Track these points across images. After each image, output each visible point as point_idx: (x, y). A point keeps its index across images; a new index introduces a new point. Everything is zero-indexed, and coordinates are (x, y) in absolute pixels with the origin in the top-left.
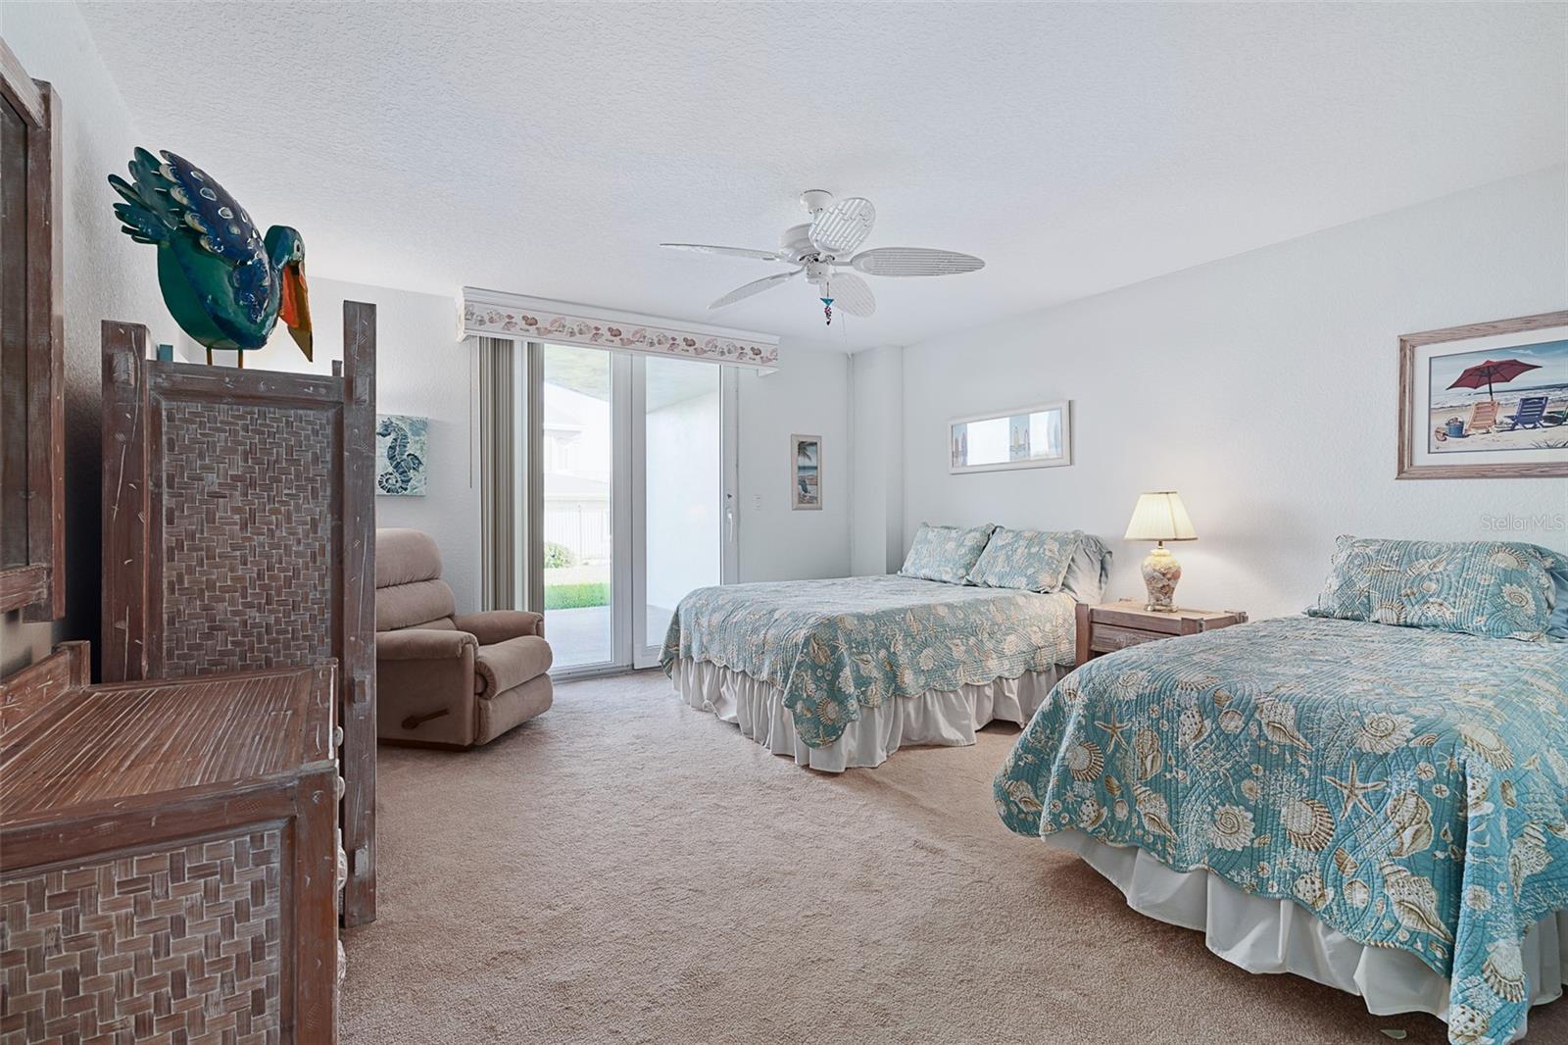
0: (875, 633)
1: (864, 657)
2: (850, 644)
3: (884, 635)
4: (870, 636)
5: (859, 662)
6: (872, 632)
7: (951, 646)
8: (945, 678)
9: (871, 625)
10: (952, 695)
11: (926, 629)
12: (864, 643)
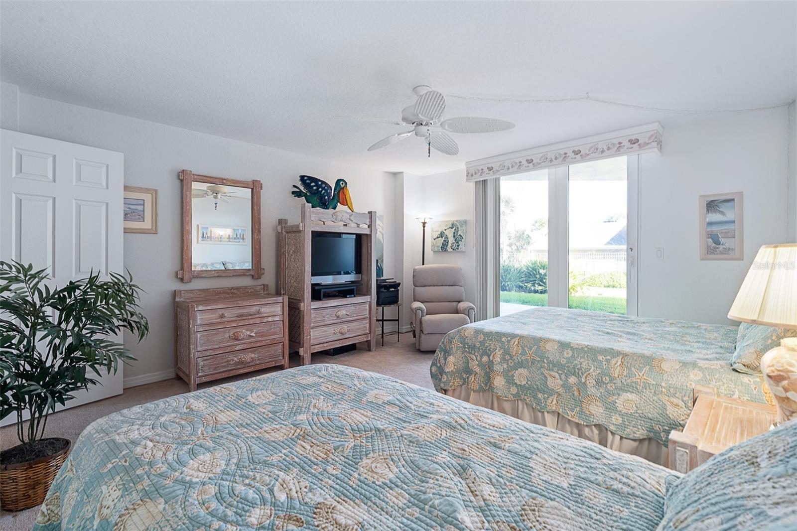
0: (482, 343)
1: (471, 356)
2: (465, 345)
3: (487, 347)
4: (478, 345)
5: (469, 358)
6: (480, 342)
7: (548, 376)
8: (535, 397)
9: (481, 337)
10: (540, 414)
11: (524, 353)
12: (472, 348)
